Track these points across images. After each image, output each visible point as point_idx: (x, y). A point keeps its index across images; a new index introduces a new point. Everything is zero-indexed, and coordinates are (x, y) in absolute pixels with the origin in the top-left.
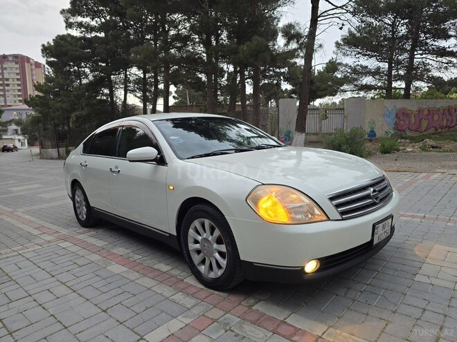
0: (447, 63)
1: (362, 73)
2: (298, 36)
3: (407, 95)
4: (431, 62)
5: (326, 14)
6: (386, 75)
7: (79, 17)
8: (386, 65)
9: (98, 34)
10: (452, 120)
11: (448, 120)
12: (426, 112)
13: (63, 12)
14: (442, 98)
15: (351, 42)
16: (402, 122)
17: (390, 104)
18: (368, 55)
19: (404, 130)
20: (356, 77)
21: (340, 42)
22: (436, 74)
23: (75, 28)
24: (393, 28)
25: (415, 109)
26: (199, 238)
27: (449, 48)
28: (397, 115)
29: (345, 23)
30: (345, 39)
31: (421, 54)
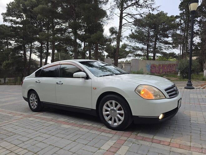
0: (168, 47)
1: (137, 49)
2: (116, 32)
3: (154, 59)
4: (162, 46)
5: (125, 24)
6: (146, 51)
7: (10, 17)
8: (146, 47)
9: (20, 26)
10: (171, 69)
11: (170, 69)
12: (162, 66)
13: (2, 14)
14: (167, 61)
15: (132, 36)
16: (153, 70)
17: (148, 62)
18: (139, 42)
19: (154, 73)
20: (134, 51)
21: (128, 36)
22: (164, 51)
23: (8, 22)
24: (148, 32)
25: (158, 64)
26: (109, 109)
27: (169, 41)
28: (151, 67)
29: (133, 29)
30: (130, 35)
31: (159, 43)
